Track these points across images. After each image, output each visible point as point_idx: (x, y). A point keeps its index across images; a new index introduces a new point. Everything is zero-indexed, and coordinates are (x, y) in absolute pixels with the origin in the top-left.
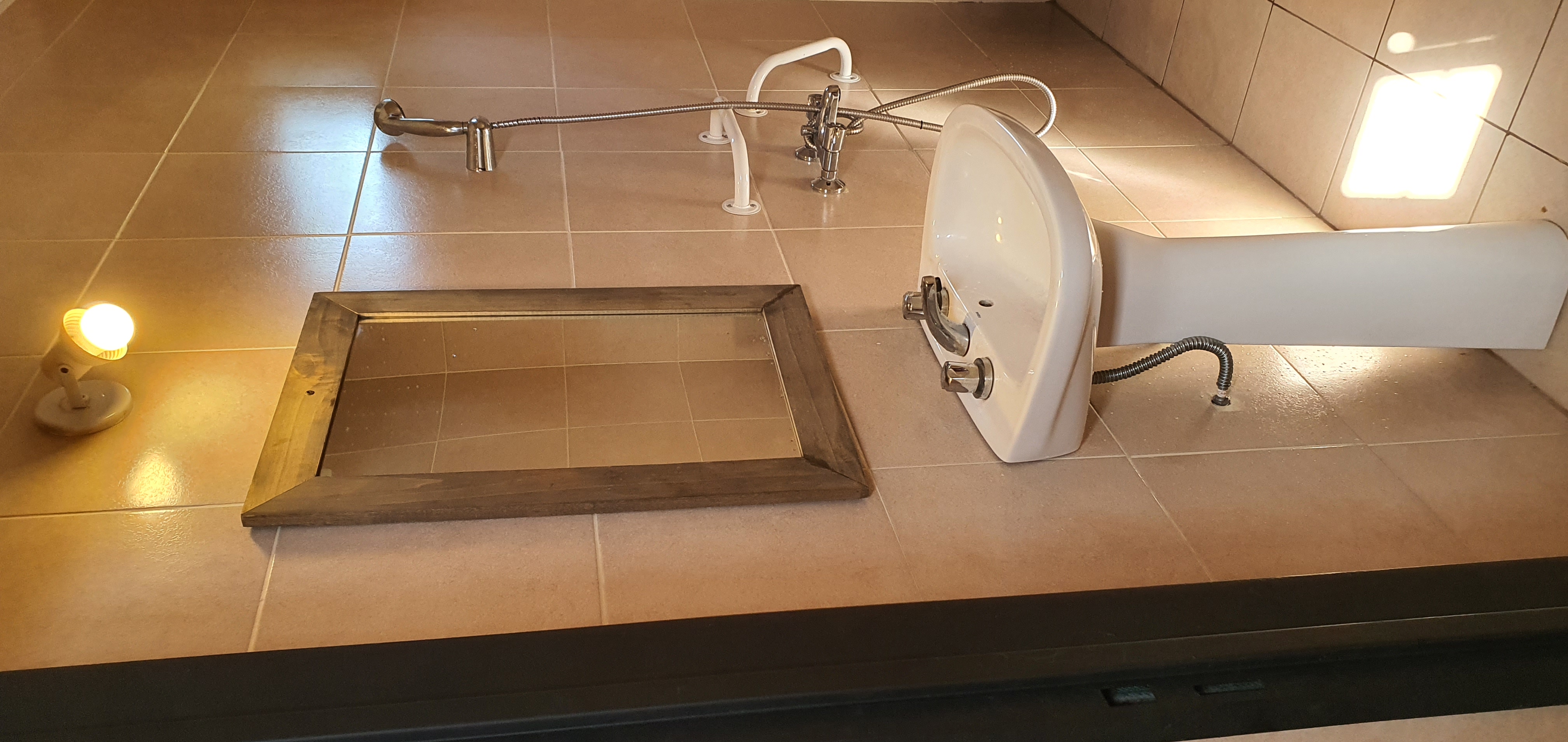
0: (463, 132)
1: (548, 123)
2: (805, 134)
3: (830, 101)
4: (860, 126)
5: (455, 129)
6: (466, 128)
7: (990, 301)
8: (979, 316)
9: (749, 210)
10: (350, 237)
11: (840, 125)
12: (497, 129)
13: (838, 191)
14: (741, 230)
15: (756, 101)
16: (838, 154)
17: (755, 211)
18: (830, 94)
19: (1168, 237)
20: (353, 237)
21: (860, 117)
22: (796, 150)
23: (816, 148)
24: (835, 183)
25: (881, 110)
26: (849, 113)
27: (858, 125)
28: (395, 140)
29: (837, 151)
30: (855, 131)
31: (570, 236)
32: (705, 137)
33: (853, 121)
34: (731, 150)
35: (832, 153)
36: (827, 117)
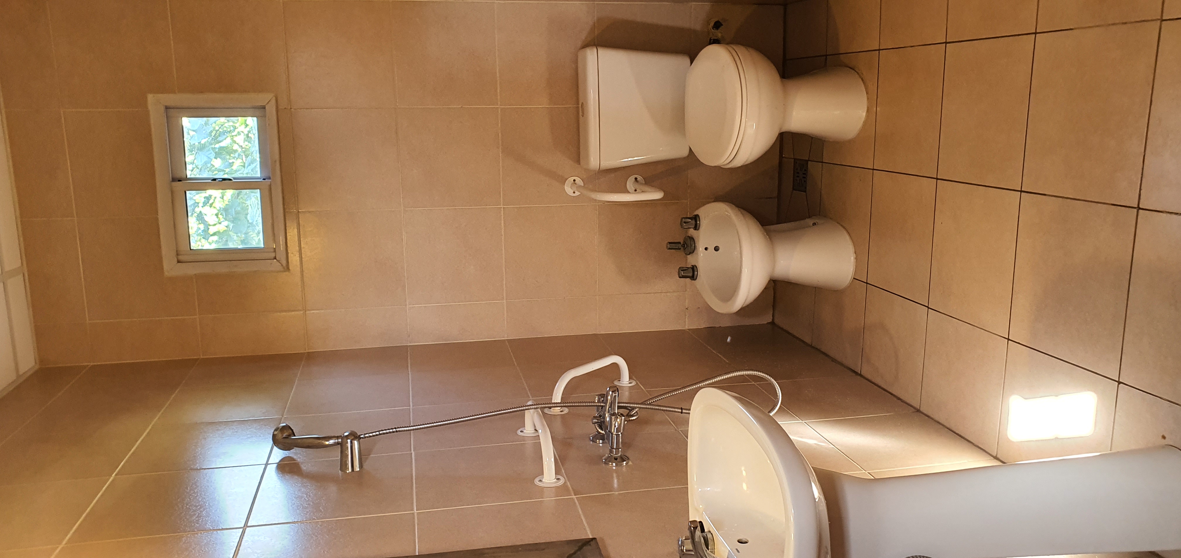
0: (338, 443)
1: (402, 431)
2: (596, 423)
3: (611, 397)
4: (636, 414)
5: (332, 442)
6: (340, 440)
7: (746, 539)
8: (738, 551)
9: (556, 482)
10: (246, 529)
11: (620, 414)
12: (364, 439)
13: (623, 464)
14: (549, 499)
15: (560, 401)
16: (621, 435)
17: (558, 483)
18: (611, 393)
19: (877, 478)
20: (247, 529)
21: (636, 408)
22: (590, 436)
23: (604, 433)
24: (621, 457)
25: (650, 402)
26: (627, 405)
27: (635, 413)
28: (287, 454)
29: (620, 433)
30: (632, 418)
31: (416, 514)
32: (522, 431)
33: (630, 411)
34: (540, 440)
35: (616, 435)
36: (610, 409)
